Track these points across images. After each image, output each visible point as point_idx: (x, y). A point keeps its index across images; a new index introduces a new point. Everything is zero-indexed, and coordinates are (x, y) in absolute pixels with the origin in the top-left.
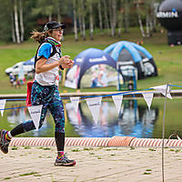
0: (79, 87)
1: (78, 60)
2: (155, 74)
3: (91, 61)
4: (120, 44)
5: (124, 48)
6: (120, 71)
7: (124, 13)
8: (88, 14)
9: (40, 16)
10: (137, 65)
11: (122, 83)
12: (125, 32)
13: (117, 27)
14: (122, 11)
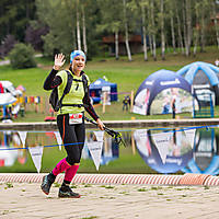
0: (148, 114)
1: (147, 83)
3: (162, 84)
4: (195, 65)
5: (199, 69)
6: (195, 96)
7: (200, 30)
8: (160, 31)
9: (106, 33)
10: (214, 89)
11: (197, 108)
12: (201, 51)
13: (192, 45)
14: (198, 28)
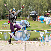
2: (30, 27)
5: (23, 21)
6: (23, 26)
9: (7, 14)
10: (26, 25)
11: (23, 28)
12: (24, 18)
13: (22, 17)
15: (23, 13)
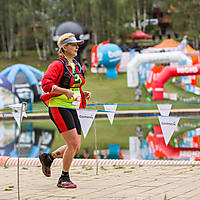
4: (17, 67)
5: (20, 71)
6: (16, 94)
7: (21, 37)
10: (33, 88)
12: (23, 55)
13: (14, 50)
14: (19, 35)
15: (16, 32)
